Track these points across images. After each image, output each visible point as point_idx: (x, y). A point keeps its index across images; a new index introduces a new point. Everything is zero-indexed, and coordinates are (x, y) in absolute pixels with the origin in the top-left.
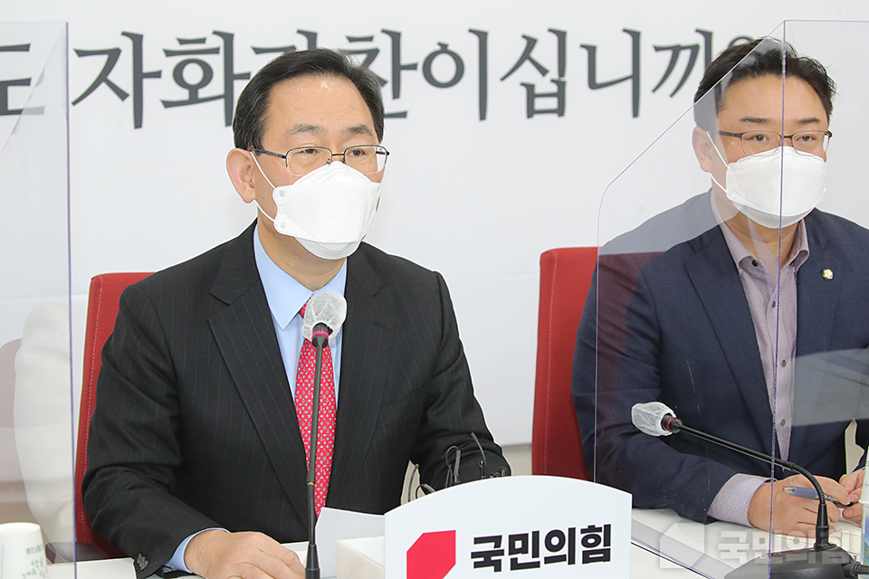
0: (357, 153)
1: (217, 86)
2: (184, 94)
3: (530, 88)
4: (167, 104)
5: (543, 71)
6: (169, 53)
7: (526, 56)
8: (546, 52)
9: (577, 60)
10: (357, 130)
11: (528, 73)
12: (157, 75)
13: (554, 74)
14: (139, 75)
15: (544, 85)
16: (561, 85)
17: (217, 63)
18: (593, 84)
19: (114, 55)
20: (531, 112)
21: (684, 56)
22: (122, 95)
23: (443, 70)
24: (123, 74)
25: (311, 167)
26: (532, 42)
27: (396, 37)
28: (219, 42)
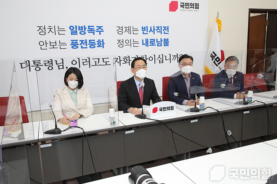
0: (144, 68)
1: (128, 61)
2: (125, 62)
3: (160, 60)
4: (123, 63)
5: (161, 59)
6: (123, 58)
7: (159, 57)
8: (161, 57)
9: (164, 57)
10: (144, 65)
12: (122, 60)
13: (162, 59)
14: (120, 61)
15: (161, 60)
16: (163, 60)
17: (128, 59)
18: (166, 60)
19: (117, 59)
20: (160, 63)
21: (175, 56)
22: (119, 63)
23: (151, 59)
24: (118, 61)
25: (140, 69)
26: (160, 56)
27: (146, 56)
28: (128, 57)
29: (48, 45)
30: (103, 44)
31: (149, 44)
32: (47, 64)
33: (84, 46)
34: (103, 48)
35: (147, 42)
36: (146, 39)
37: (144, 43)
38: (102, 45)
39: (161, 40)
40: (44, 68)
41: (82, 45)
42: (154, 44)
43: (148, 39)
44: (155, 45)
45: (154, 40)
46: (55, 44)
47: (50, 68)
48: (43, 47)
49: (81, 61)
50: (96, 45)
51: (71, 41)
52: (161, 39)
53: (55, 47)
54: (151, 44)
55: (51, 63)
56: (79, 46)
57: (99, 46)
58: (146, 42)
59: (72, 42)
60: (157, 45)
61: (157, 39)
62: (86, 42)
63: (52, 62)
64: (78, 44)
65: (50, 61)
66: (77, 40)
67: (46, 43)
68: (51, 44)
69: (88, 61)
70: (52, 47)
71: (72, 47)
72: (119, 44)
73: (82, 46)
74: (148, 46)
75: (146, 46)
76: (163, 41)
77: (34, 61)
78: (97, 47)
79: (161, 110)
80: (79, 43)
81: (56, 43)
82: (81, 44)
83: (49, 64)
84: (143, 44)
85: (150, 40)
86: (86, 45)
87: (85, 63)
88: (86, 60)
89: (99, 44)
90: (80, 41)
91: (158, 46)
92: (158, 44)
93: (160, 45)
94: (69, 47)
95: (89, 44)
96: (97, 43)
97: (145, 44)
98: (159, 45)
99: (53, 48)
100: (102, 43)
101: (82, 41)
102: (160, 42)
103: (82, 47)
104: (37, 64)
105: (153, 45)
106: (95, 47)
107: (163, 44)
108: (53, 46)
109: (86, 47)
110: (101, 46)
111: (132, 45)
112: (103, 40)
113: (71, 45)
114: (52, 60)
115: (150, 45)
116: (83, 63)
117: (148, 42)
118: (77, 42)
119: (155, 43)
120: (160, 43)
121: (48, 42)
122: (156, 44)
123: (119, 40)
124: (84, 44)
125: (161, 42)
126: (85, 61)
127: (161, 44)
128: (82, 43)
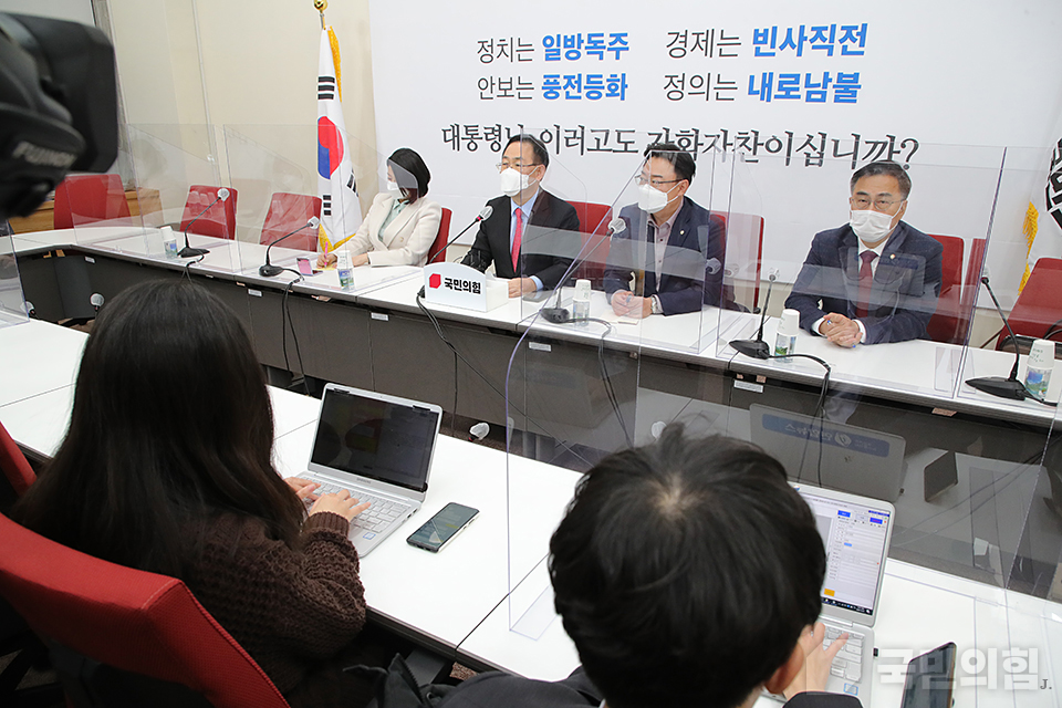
3: (808, 155)
5: (815, 149)
6: (677, 135)
7: (808, 142)
8: (817, 142)
9: (829, 146)
11: (808, 149)
13: (819, 150)
15: (814, 154)
16: (822, 155)
17: (692, 139)
18: (835, 155)
19: (660, 135)
20: (807, 163)
21: (880, 146)
23: (774, 145)
26: (811, 137)
27: (756, 133)
28: (693, 132)
29: (496, 87)
30: (624, 86)
31: (775, 91)
32: (490, 137)
33: (573, 92)
34: (623, 99)
35: (767, 84)
36: (764, 74)
37: (757, 86)
38: (619, 91)
39: (827, 78)
40: (484, 145)
41: (569, 88)
42: (792, 93)
43: (771, 74)
44: (799, 97)
45: (797, 77)
46: (508, 86)
47: (496, 147)
48: (486, 93)
49: (563, 135)
50: (605, 92)
51: (545, 77)
52: (826, 74)
53: (508, 93)
54: (783, 93)
55: (497, 133)
56: (562, 93)
57: (612, 94)
58: (764, 85)
59: (545, 80)
60: (804, 97)
61: (808, 76)
62: (579, 82)
63: (499, 131)
64: (560, 88)
65: (497, 128)
66: (558, 76)
67: (492, 84)
68: (503, 86)
69: (579, 135)
70: (503, 93)
71: (545, 95)
72: (671, 88)
73: (568, 93)
74: (768, 100)
75: (762, 99)
76: (834, 82)
77: (466, 127)
78: (607, 95)
79: (448, 285)
80: (563, 82)
81: (511, 83)
82: (565, 88)
83: (493, 136)
84: (751, 92)
85: (781, 76)
86: (579, 91)
87: (571, 142)
88: (575, 132)
89: (613, 87)
90: (565, 77)
91: (808, 99)
92: (809, 93)
93: (819, 96)
94: (538, 93)
95: (585, 88)
96: (606, 84)
97: (757, 93)
98: (813, 96)
99: (505, 95)
100: (619, 84)
101: (569, 78)
102: (819, 85)
103: (568, 97)
104: (472, 135)
105: (787, 96)
106: (600, 95)
107: (831, 92)
108: (505, 90)
109: (579, 95)
110: (618, 95)
111: (713, 93)
112: (624, 75)
113: (543, 88)
114: (500, 126)
115: (776, 97)
116: (567, 139)
117: (770, 86)
118: (558, 80)
119: (797, 89)
120: (820, 89)
121: (496, 81)
122: (803, 92)
123: (672, 77)
124: (573, 87)
125: (825, 87)
126: (572, 135)
127: (824, 94)
128: (569, 83)
